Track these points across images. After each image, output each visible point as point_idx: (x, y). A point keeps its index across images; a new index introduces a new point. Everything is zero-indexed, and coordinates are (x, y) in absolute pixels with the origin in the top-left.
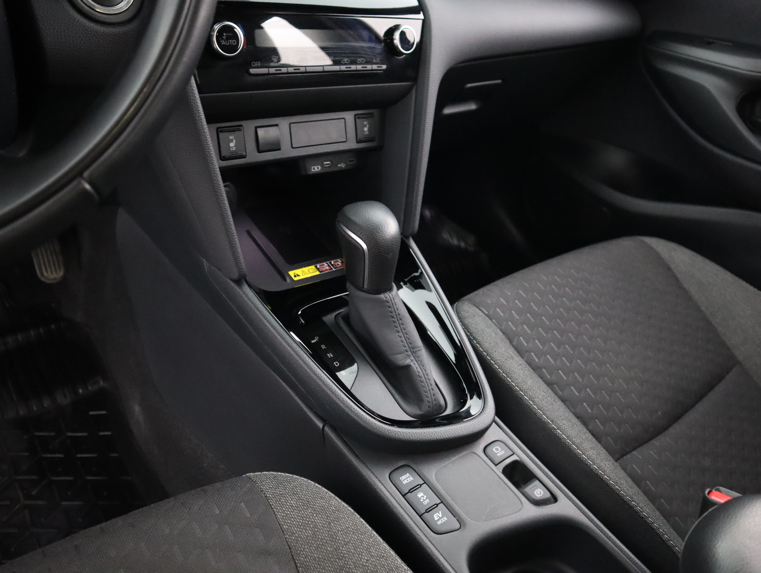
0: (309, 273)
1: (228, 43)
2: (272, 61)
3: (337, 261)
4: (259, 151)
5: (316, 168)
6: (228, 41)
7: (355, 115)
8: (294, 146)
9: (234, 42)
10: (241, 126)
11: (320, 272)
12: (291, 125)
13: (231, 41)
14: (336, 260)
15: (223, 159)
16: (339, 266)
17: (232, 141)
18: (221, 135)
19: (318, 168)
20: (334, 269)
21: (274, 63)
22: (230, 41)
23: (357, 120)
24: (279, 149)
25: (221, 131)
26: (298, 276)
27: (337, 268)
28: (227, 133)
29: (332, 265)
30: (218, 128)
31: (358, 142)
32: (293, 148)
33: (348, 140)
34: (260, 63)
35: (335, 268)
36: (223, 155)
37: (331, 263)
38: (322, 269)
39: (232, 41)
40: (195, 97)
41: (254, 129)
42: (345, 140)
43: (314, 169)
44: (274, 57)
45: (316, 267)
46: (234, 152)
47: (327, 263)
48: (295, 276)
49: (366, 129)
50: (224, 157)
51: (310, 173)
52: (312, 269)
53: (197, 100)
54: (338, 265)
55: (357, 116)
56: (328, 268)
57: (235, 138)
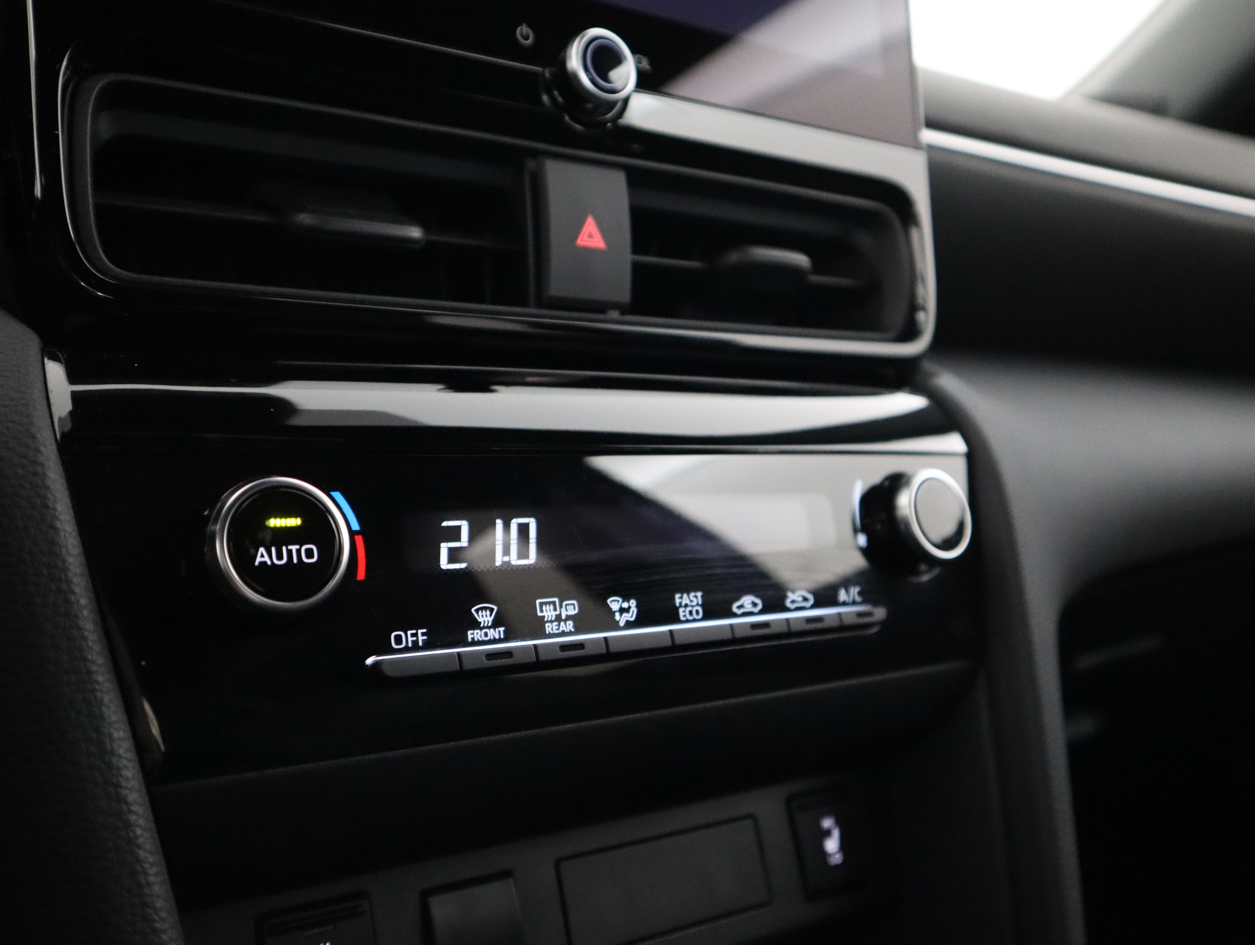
1: (280, 557)
2: (476, 625)
6: (284, 549)
7: (789, 801)
9: (309, 554)
12: (564, 865)
13: (294, 548)
21: (481, 629)
22: (290, 552)
30: (259, 919)
34: (423, 634)
39: (299, 551)
40: (122, 800)
44: (482, 609)
53: (134, 813)
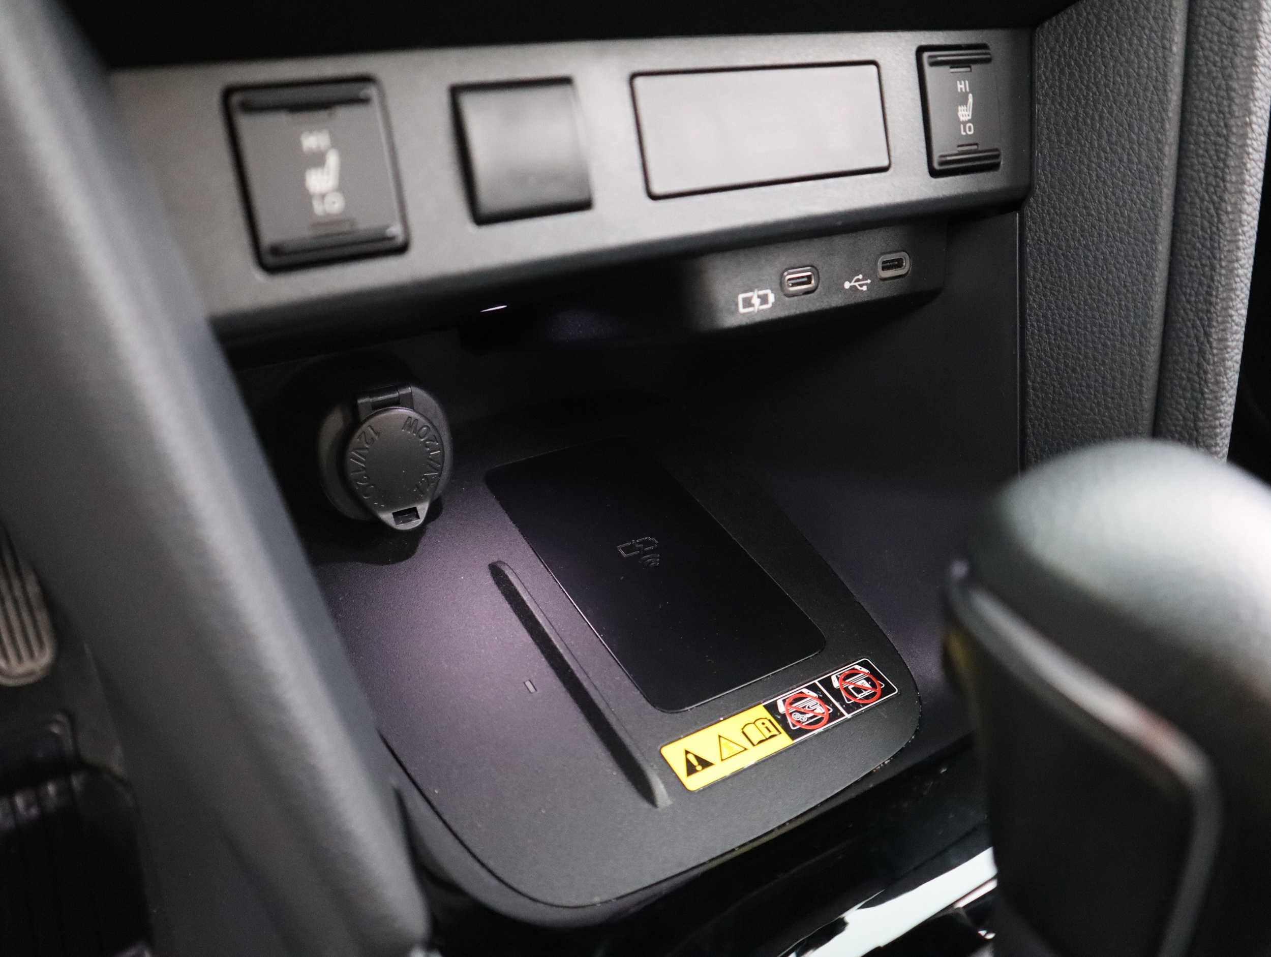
0: (747, 744)
3: (854, 673)
4: (481, 218)
5: (756, 301)
7: (921, 50)
8: (657, 189)
10: (366, 79)
11: (793, 734)
12: (639, 82)
14: (846, 670)
15: (270, 260)
16: (866, 693)
17: (317, 160)
18: (246, 124)
19: (764, 299)
20: (848, 716)
23: (929, 71)
24: (585, 205)
25: (249, 108)
26: (705, 764)
27: (857, 706)
28: (282, 119)
29: (836, 693)
30: (228, 93)
31: (934, 173)
32: (654, 197)
33: (893, 165)
35: (849, 709)
36: (269, 236)
37: (827, 683)
38: (797, 716)
41: (444, 99)
42: (885, 163)
43: (748, 303)
45: (772, 709)
46: (331, 221)
47: (813, 688)
48: (691, 770)
49: (965, 113)
50: (276, 250)
51: (730, 321)
52: (759, 723)
54: (859, 690)
55: (926, 55)
56: (820, 710)
57: (335, 144)
